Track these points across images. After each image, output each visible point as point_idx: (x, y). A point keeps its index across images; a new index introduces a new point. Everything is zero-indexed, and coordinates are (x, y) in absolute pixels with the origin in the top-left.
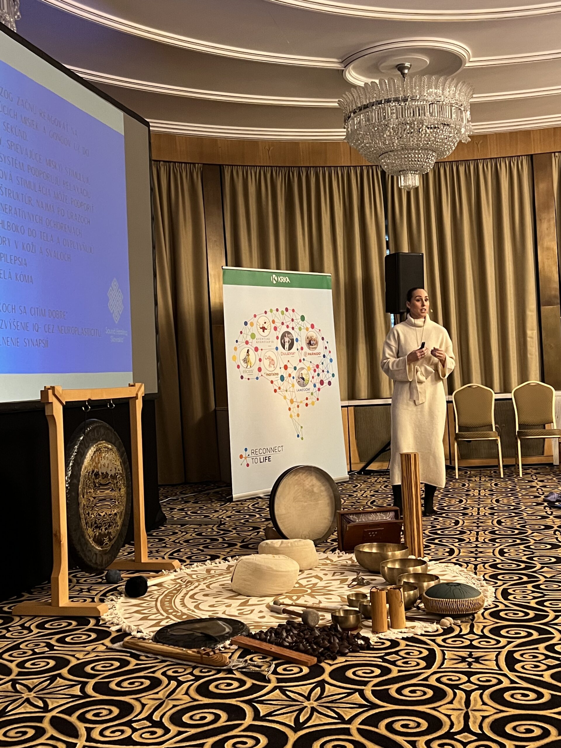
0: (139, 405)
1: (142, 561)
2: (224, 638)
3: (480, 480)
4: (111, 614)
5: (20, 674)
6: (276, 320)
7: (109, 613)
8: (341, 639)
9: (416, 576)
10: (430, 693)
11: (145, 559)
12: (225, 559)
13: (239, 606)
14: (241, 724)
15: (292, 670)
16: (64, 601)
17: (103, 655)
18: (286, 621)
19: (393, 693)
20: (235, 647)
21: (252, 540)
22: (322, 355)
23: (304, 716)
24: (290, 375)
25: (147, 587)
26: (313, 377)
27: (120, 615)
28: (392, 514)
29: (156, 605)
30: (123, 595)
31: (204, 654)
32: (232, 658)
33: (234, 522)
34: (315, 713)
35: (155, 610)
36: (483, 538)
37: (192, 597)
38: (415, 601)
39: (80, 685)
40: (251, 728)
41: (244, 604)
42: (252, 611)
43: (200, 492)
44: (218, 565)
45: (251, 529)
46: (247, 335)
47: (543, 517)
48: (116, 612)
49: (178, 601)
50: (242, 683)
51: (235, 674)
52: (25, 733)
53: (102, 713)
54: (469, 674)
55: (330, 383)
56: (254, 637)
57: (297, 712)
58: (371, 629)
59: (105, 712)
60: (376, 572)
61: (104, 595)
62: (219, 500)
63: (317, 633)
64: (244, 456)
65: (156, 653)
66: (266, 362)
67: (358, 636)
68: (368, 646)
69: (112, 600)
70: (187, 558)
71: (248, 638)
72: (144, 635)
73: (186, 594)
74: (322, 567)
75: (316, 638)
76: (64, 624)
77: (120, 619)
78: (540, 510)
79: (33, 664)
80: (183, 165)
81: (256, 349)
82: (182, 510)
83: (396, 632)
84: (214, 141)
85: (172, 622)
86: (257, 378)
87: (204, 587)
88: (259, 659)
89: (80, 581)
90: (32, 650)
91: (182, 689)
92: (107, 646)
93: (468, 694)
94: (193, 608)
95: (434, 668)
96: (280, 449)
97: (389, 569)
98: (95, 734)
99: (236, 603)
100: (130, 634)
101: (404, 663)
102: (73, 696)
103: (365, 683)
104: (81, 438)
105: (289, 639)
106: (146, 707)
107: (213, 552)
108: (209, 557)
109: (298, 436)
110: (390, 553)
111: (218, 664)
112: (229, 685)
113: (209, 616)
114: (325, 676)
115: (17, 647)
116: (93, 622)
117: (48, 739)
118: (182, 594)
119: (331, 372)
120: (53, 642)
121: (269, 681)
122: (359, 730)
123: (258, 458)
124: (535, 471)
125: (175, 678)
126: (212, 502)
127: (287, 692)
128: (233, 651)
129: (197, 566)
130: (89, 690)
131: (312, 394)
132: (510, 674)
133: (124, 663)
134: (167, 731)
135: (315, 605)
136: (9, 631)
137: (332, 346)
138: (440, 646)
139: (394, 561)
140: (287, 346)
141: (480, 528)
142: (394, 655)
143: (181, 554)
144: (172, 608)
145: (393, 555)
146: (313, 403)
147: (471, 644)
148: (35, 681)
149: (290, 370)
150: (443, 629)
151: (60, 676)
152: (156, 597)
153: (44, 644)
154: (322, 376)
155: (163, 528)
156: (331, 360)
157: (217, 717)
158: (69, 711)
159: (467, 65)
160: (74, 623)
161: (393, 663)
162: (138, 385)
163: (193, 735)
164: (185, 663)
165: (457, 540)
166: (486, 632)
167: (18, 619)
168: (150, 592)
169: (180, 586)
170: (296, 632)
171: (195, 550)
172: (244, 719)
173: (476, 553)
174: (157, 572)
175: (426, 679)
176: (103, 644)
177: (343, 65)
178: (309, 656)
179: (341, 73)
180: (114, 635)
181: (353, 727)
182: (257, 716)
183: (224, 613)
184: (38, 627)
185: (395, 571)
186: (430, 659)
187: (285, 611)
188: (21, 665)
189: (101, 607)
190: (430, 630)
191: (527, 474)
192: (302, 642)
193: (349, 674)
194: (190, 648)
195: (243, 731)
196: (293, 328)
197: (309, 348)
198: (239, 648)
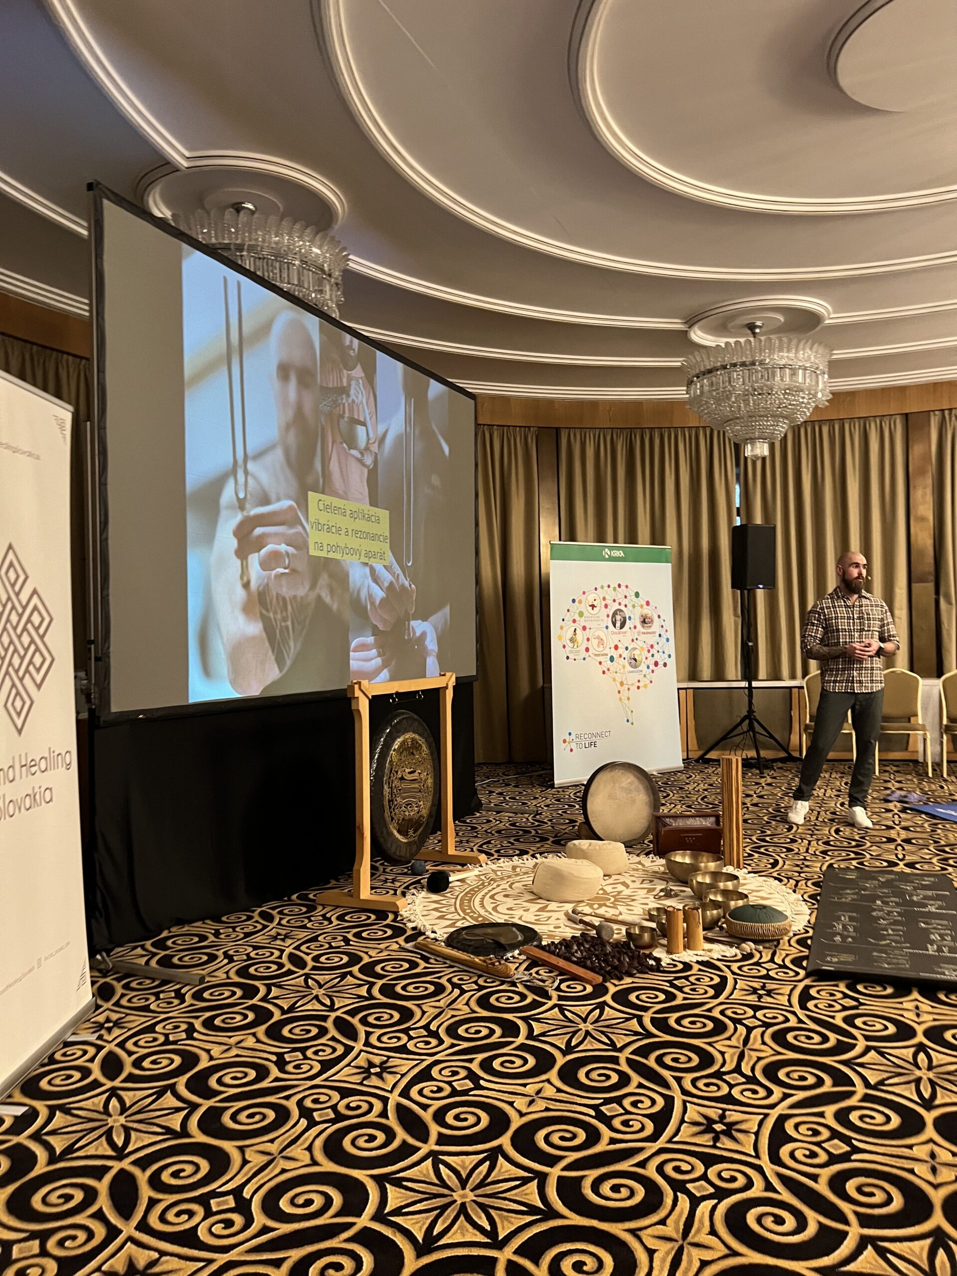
0: (449, 695)
1: (449, 853)
2: (513, 947)
3: (830, 777)
4: (410, 910)
5: (314, 968)
6: (607, 597)
7: (407, 909)
8: (632, 958)
9: (725, 893)
10: (710, 1025)
11: (451, 851)
12: (533, 856)
13: (538, 911)
14: (512, 1042)
15: (575, 988)
16: (365, 893)
17: (395, 955)
18: (580, 932)
19: (672, 1022)
20: (523, 957)
21: (565, 835)
22: (657, 635)
23: (577, 1039)
24: (620, 656)
25: (448, 883)
26: (646, 658)
27: (418, 912)
28: (713, 819)
29: (455, 903)
30: (425, 890)
31: (490, 964)
32: (519, 970)
33: (552, 812)
34: (589, 1037)
35: (453, 909)
36: (814, 849)
37: (492, 897)
38: (719, 920)
39: (367, 986)
40: (522, 1047)
41: (542, 910)
42: (549, 918)
43: (523, 773)
44: (525, 861)
45: (567, 821)
46: (575, 613)
47: (889, 828)
48: (414, 908)
49: (477, 901)
50: (523, 997)
51: (518, 987)
52: (309, 1031)
53: (383, 1017)
54: (755, 1008)
55: (665, 665)
56: (543, 948)
57: (570, 1035)
58: (666, 949)
59: (386, 1016)
60: (685, 883)
61: (407, 888)
62: (541, 785)
63: (609, 949)
64: (567, 741)
65: (446, 957)
66: (595, 642)
67: (650, 956)
68: (658, 968)
69: (413, 894)
70: (496, 851)
71: (537, 950)
72: (437, 936)
73: (487, 894)
74: (632, 873)
75: (606, 955)
76: (364, 918)
77: (417, 917)
78: (886, 819)
79: (327, 959)
80: (518, 428)
81: (584, 628)
82: (501, 794)
83: (691, 954)
84: (550, 402)
85: (467, 924)
86: (584, 659)
87: (507, 886)
88: (545, 972)
89: (387, 870)
90: (329, 943)
91: (464, 999)
92: (400, 945)
93: (749, 1030)
94: (490, 910)
95: (722, 999)
96: (607, 734)
97: (698, 883)
98: (373, 1040)
99: (534, 907)
100: (424, 934)
101: (691, 990)
102: (359, 997)
103: (646, 1009)
104: (388, 731)
105: (579, 955)
106: (426, 1015)
107: (522, 847)
108: (517, 852)
109: (628, 721)
110: (702, 865)
111: (503, 975)
112: (510, 998)
113: (505, 920)
114: (608, 998)
115: (315, 939)
116: (391, 917)
117: (329, 1040)
118: (483, 893)
119: (667, 653)
120: (350, 936)
121: (550, 998)
122: (628, 1059)
123: (583, 743)
124: (895, 769)
125: (459, 986)
126: (534, 787)
127: (566, 1012)
128: (521, 961)
129: (504, 862)
130: (375, 991)
131: (645, 676)
132: (801, 1013)
133: (414, 965)
134: (441, 1042)
135: (614, 917)
136: (310, 921)
137: (670, 624)
138: (733, 973)
139: (704, 874)
140: (618, 624)
141: (814, 837)
142: (683, 980)
143: (490, 846)
144: (470, 908)
145: (706, 867)
146: (645, 686)
147: (768, 974)
148: (327, 977)
149: (621, 650)
150: (742, 954)
151: (351, 973)
152: (457, 894)
153: (341, 938)
154: (657, 657)
155: (478, 815)
156: (668, 640)
157: (492, 1032)
158: (353, 1013)
159: (826, 322)
160: (373, 917)
161: (680, 989)
162: (448, 674)
163: (465, 1049)
164: (471, 970)
165: (784, 850)
166: (788, 962)
167: (320, 908)
168: (452, 887)
169: (483, 884)
170: (587, 946)
171: (505, 843)
172: (517, 1036)
173: (801, 867)
174: (463, 865)
175: (710, 1010)
176: (397, 942)
177: (687, 326)
178: (595, 975)
179: (685, 333)
180: (409, 933)
181: (623, 1056)
182: (530, 1036)
183: (520, 918)
184: (338, 918)
185: (704, 886)
186: (719, 989)
187: (581, 922)
188: (316, 959)
189: (401, 902)
190: (728, 954)
191: (886, 771)
192: (591, 958)
193: (632, 997)
194: (477, 954)
195: (514, 1049)
196: (626, 606)
197: (643, 627)
198: (528, 958)
